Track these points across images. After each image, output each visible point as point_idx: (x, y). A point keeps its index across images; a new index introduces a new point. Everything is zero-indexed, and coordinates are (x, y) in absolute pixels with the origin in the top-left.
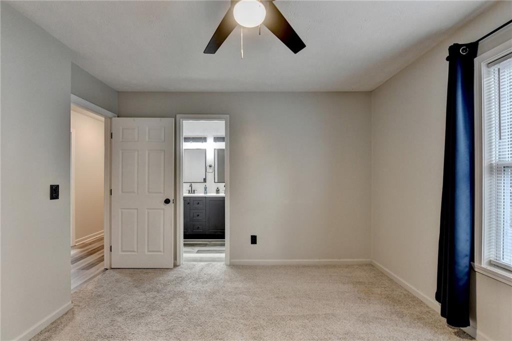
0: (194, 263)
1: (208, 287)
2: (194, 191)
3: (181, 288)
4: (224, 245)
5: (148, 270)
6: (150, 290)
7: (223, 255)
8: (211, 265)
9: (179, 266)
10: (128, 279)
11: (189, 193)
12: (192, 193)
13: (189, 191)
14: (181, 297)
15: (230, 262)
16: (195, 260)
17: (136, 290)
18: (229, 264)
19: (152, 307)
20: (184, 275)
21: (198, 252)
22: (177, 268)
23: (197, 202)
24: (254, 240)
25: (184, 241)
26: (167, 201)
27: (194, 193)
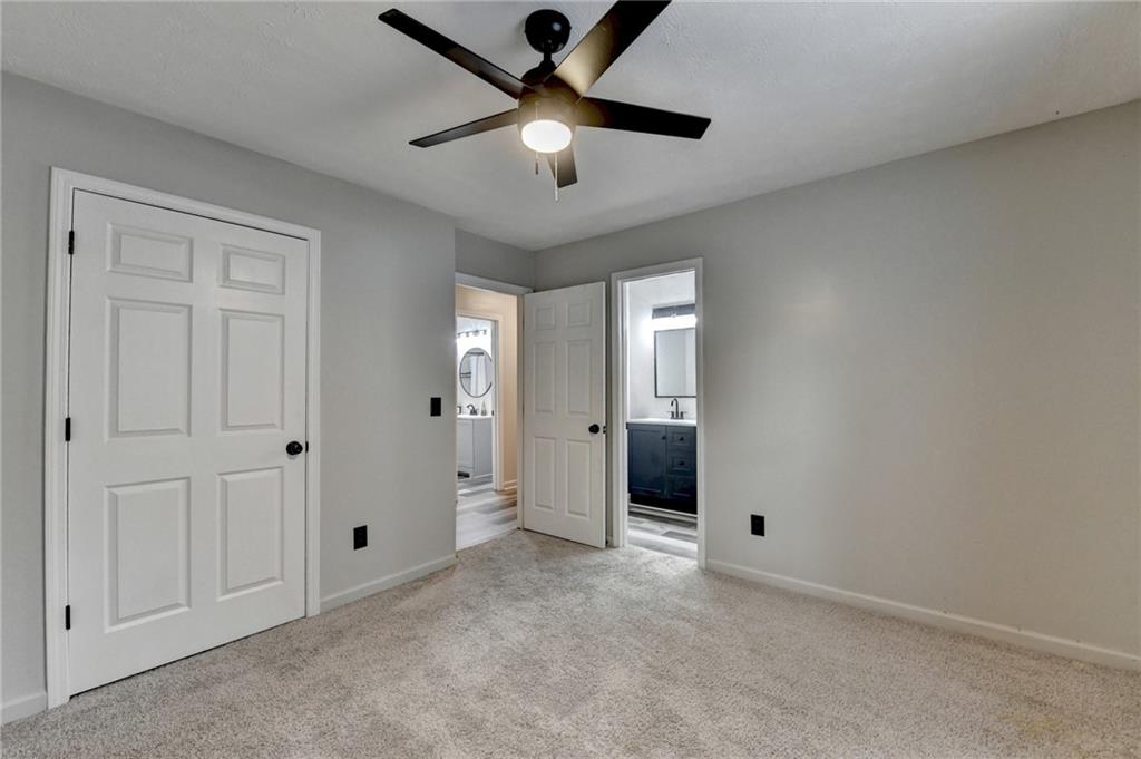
0: (643, 549)
1: (635, 592)
2: (682, 413)
3: (595, 580)
4: (693, 525)
5: (567, 543)
6: (550, 570)
7: (693, 547)
8: (669, 560)
9: (618, 547)
10: (535, 548)
11: (673, 417)
12: (677, 418)
13: (673, 413)
14: (585, 593)
15: (706, 562)
16: (650, 546)
17: (535, 565)
18: (704, 566)
19: (538, 592)
20: (613, 563)
21: (669, 534)
22: (611, 552)
23: (677, 437)
24: (758, 525)
25: (630, 507)
26: (594, 429)
27: (682, 417)
